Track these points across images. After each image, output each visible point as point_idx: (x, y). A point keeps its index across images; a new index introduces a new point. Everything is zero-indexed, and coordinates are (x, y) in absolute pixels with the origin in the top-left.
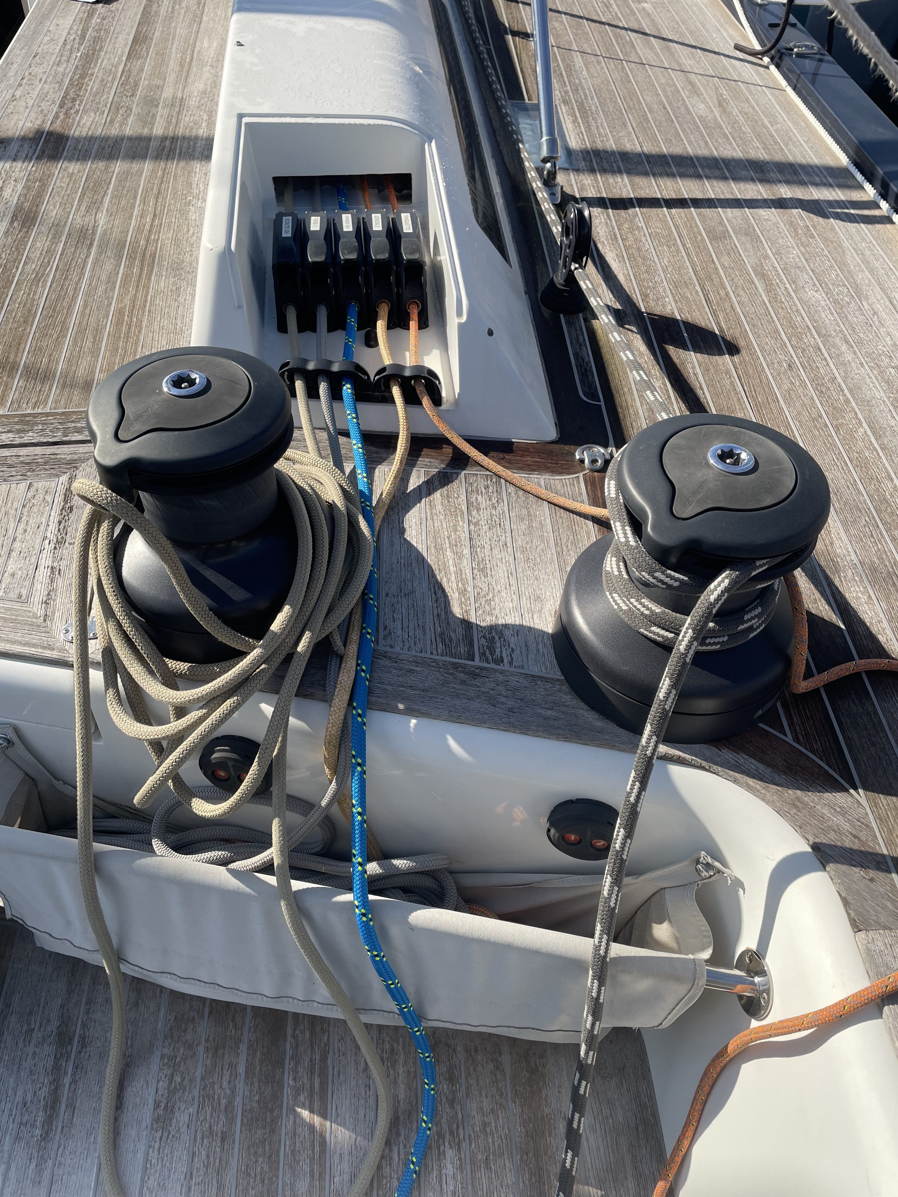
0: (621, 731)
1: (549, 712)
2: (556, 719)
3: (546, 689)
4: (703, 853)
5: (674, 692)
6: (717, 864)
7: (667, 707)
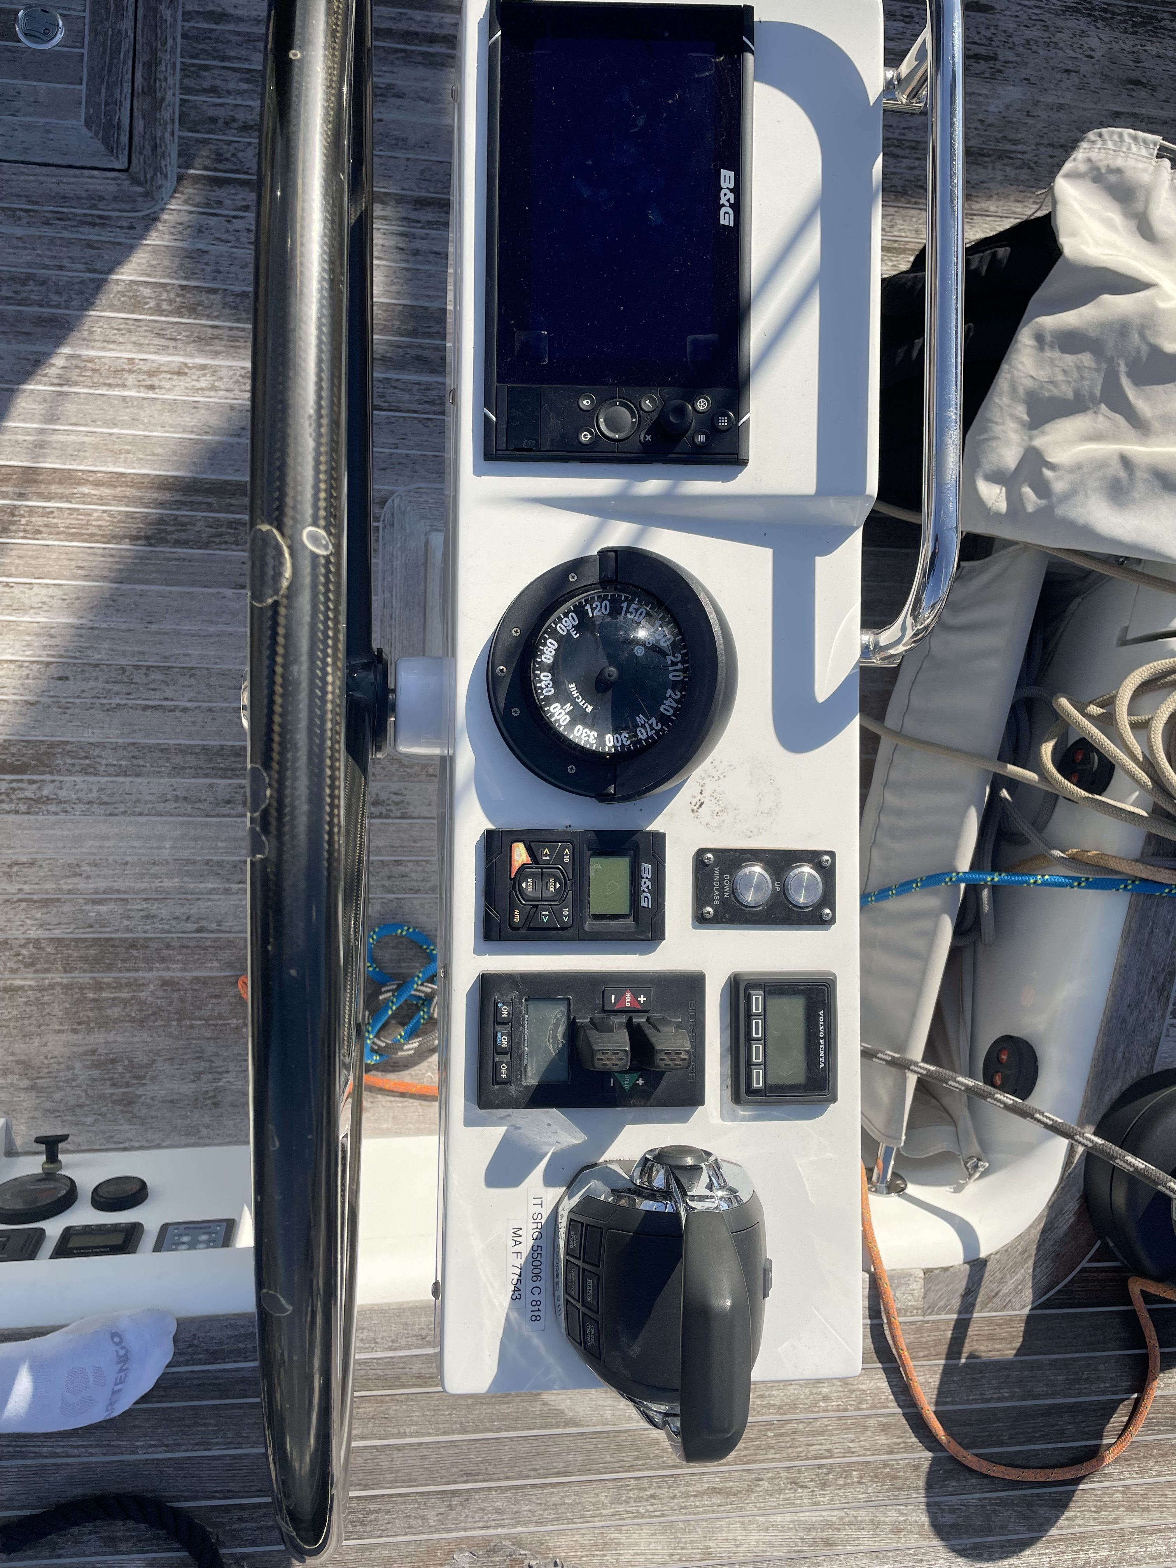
0: (1100, 1117)
1: (1120, 1055)
2: (1113, 1060)
3: (1143, 1055)
4: (987, 1165)
5: (1132, 1169)
6: (977, 1175)
7: (1118, 1161)
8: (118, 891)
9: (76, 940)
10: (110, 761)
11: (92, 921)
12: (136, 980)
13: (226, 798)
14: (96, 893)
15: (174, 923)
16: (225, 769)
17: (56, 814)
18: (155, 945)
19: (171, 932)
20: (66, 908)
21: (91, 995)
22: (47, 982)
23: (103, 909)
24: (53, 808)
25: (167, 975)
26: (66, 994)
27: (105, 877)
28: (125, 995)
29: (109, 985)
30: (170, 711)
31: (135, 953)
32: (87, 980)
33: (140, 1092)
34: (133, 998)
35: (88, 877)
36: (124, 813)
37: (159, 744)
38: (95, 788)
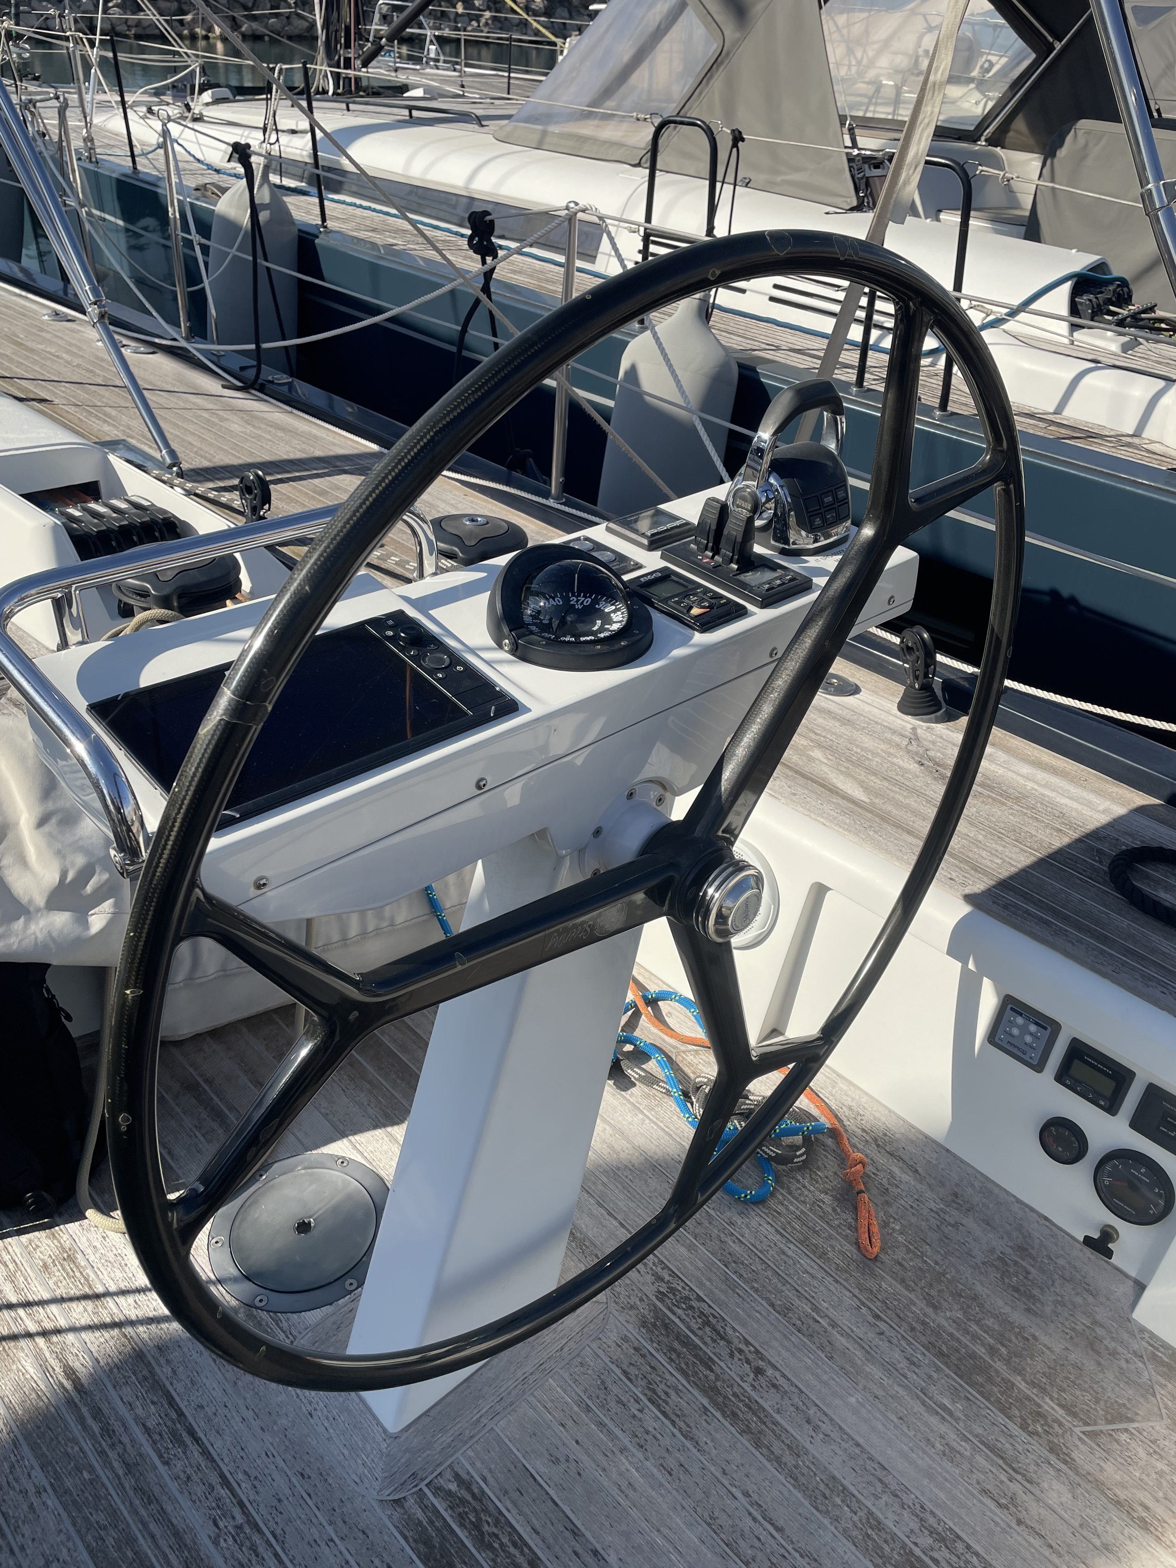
8: (924, 1403)
9: (988, 1400)
10: (849, 1514)
11: (964, 1402)
12: (958, 1330)
13: (773, 1390)
14: (943, 1418)
15: (895, 1341)
16: (755, 1414)
17: (932, 1513)
18: (923, 1339)
19: (903, 1336)
20: (980, 1431)
21: (1003, 1350)
22: (1035, 1391)
23: (946, 1402)
24: (932, 1521)
25: (930, 1311)
26: (1024, 1369)
27: (926, 1424)
28: (974, 1327)
29: (983, 1345)
30: (760, 1506)
31: (944, 1348)
32: (999, 1363)
33: (1008, 1251)
34: (969, 1320)
35: (942, 1437)
36: (871, 1459)
37: (793, 1486)
38: (882, 1502)
